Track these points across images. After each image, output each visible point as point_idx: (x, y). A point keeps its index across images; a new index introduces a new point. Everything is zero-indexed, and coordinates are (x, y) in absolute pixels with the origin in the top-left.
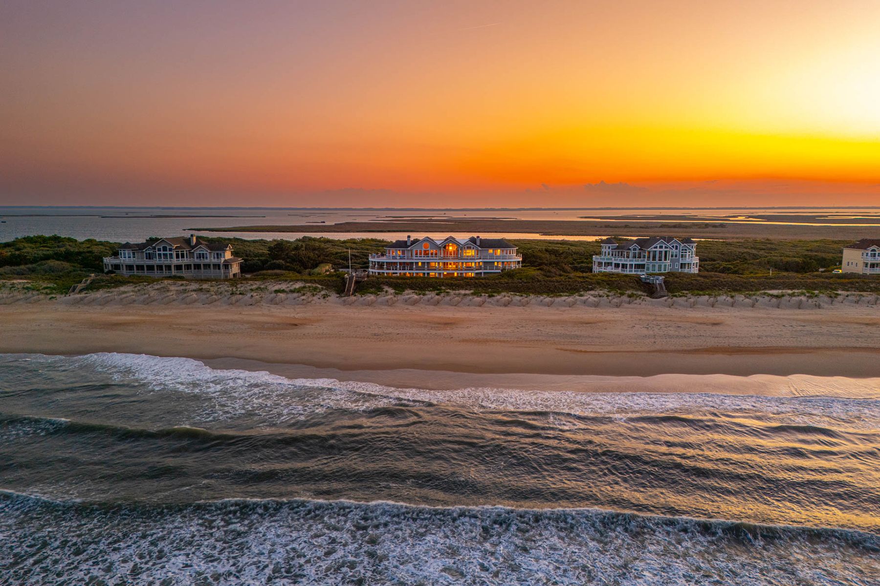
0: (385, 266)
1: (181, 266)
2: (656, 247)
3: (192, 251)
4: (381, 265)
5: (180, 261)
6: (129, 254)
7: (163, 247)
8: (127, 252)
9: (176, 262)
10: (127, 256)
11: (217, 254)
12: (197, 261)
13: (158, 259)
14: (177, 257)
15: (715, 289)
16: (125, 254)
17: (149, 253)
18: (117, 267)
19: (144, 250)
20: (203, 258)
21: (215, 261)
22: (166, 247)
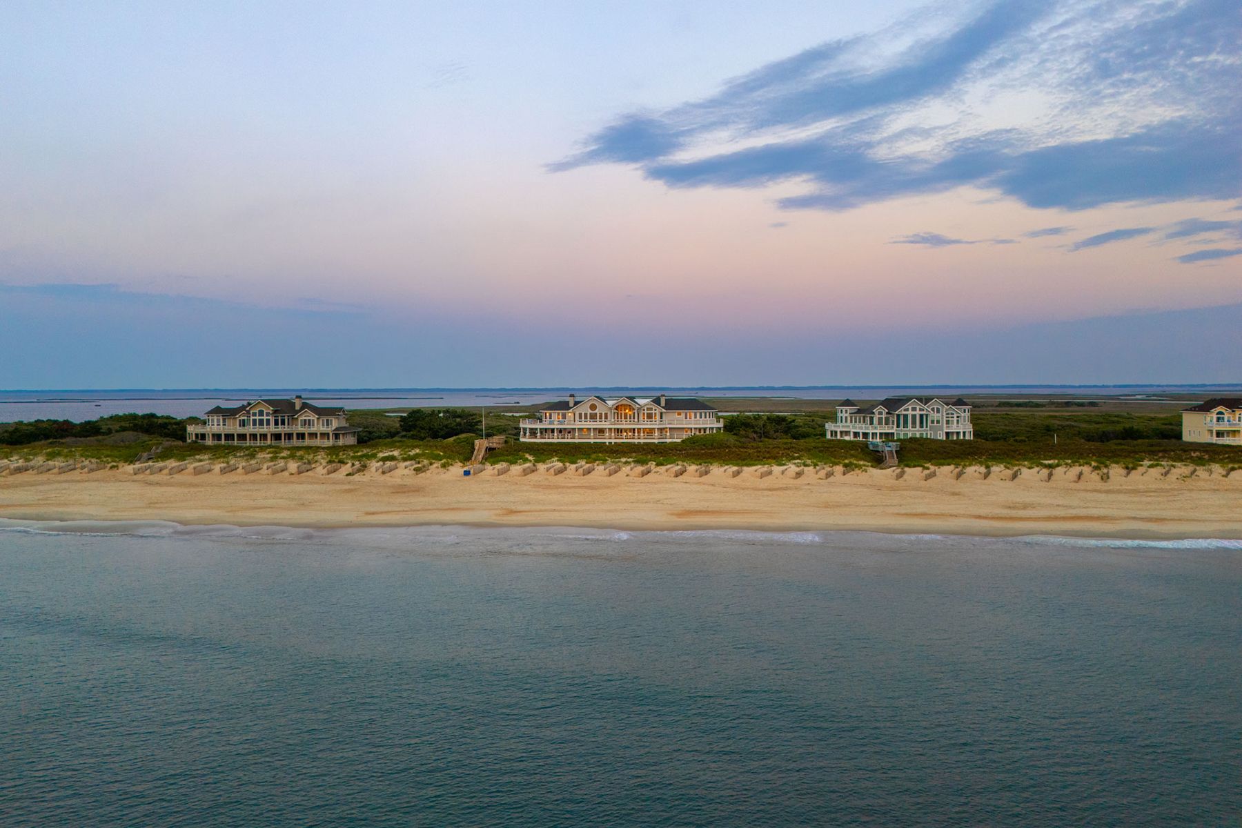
0: (539, 434)
1: (280, 435)
2: (907, 410)
3: (296, 416)
4: (533, 433)
5: (280, 429)
6: (218, 421)
7: (259, 411)
8: (215, 418)
9: (274, 430)
10: (215, 423)
11: (327, 420)
12: (301, 429)
13: (251, 426)
14: (276, 423)
15: (968, 459)
16: (213, 420)
17: (244, 420)
18: (203, 436)
19: (237, 416)
20: (309, 425)
21: (324, 429)
22: (263, 411)
